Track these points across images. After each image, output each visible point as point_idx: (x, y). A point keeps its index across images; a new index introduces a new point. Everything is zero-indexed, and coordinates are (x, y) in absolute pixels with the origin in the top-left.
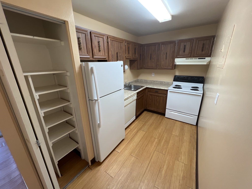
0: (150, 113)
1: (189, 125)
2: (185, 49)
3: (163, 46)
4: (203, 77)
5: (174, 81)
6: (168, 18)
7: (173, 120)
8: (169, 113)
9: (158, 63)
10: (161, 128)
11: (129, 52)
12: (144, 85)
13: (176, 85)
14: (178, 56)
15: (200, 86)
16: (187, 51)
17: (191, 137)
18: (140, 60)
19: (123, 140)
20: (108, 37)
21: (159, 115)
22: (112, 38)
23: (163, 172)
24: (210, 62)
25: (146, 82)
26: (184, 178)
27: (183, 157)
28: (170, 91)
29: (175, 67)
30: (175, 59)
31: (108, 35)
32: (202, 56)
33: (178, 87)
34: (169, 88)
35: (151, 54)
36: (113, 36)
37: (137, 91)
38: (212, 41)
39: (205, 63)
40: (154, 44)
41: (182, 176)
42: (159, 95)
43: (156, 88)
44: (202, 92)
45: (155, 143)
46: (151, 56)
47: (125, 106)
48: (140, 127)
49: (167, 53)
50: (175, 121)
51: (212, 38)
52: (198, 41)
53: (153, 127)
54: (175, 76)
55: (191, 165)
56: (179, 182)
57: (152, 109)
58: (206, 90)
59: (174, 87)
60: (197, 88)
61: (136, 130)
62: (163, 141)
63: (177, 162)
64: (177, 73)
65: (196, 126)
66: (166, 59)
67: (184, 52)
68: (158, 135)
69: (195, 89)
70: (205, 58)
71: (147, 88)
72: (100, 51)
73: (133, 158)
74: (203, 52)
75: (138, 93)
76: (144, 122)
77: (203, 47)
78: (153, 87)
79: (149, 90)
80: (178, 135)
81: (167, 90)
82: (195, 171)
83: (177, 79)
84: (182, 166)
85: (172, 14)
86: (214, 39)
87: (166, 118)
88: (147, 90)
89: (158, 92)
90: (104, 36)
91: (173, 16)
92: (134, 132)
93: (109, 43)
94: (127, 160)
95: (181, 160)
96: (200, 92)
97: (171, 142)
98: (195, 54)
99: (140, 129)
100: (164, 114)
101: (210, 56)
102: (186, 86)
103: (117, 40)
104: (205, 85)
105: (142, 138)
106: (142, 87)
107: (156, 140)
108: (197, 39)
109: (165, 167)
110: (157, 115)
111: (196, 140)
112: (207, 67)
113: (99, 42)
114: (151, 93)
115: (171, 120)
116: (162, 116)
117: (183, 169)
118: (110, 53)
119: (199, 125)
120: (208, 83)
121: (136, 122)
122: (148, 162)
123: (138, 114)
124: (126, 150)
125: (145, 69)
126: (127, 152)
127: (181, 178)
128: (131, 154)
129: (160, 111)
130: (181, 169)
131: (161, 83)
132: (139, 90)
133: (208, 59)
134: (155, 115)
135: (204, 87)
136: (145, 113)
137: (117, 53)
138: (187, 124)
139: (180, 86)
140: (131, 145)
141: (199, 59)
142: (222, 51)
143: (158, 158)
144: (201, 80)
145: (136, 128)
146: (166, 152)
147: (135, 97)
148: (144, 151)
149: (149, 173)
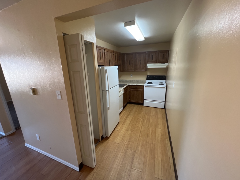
0: (132, 104)
1: (160, 109)
2: (152, 57)
3: (138, 55)
4: (165, 76)
5: (147, 79)
6: (143, 39)
7: (149, 107)
8: (146, 103)
9: (135, 67)
10: (142, 113)
11: (116, 59)
12: (126, 84)
13: (149, 82)
14: (149, 62)
15: (164, 81)
16: (154, 59)
17: (162, 115)
18: (122, 65)
19: (119, 123)
20: (104, 49)
21: (139, 105)
22: (107, 50)
23: (150, 135)
24: (168, 66)
25: (127, 81)
26: (162, 135)
27: (159, 126)
28: (146, 87)
29: (147, 69)
30: (147, 64)
31: (105, 48)
32: (163, 62)
33: (150, 83)
34: (145, 84)
35: (130, 61)
36: (107, 49)
37: (124, 88)
38: (168, 53)
39: (165, 67)
40: (132, 54)
41: (161, 134)
42: (139, 90)
43: (135, 85)
44: (166, 85)
45: (141, 122)
46: (130, 62)
47: (119, 97)
48: (128, 114)
49: (141, 60)
50: (150, 108)
51: (168, 52)
52: (160, 53)
53: (137, 113)
54: (147, 76)
55: (165, 129)
56: (160, 138)
57: (134, 101)
58: (168, 84)
59: (148, 84)
60: (163, 83)
61: (125, 116)
62: (146, 120)
63: (157, 129)
64: (149, 74)
65: (164, 109)
66: (141, 64)
67: (152, 59)
68: (141, 117)
69: (162, 84)
70: (165, 64)
71: (129, 85)
72: (101, 59)
73: (129, 132)
74: (164, 60)
75: (124, 89)
76: (130, 111)
77: (163, 57)
78: (133, 85)
79: (131, 87)
80: (154, 115)
81: (144, 86)
82: (167, 131)
83: (149, 78)
84: (160, 130)
85: (145, 37)
86: (169, 52)
87: (144, 107)
88: (129, 87)
89: (137, 88)
90: (103, 49)
91: (145, 38)
92: (124, 117)
93: (105, 54)
94: (125, 133)
95: (159, 127)
96: (165, 85)
97: (151, 119)
98: (159, 61)
99: (128, 115)
100: (142, 104)
101: (167, 62)
102: (156, 83)
103: (109, 51)
104: (167, 81)
105: (131, 120)
106: (125, 85)
107: (141, 120)
108: (159, 51)
109: (151, 133)
110: (137, 105)
111: (165, 116)
112: (167, 70)
113: (100, 53)
114: (133, 89)
115: (148, 107)
116: (141, 106)
117: (161, 131)
118: (106, 60)
119: (166, 108)
120: (168, 80)
121: (124, 112)
122: (139, 132)
123: (125, 105)
124: (123, 128)
125: (126, 71)
126: (124, 130)
127: (161, 136)
128: (127, 130)
129: (140, 102)
130: (160, 132)
131: (138, 82)
132: (125, 87)
133: (167, 64)
134: (136, 106)
135: (166, 82)
136: (128, 105)
137: (109, 60)
138: (159, 108)
139: (152, 83)
140: (125, 125)
141: (161, 64)
142: (174, 60)
143: (145, 129)
144: (164, 78)
145: (125, 115)
146: (149, 125)
147: (123, 92)
148: (135, 127)
149: (142, 137)
